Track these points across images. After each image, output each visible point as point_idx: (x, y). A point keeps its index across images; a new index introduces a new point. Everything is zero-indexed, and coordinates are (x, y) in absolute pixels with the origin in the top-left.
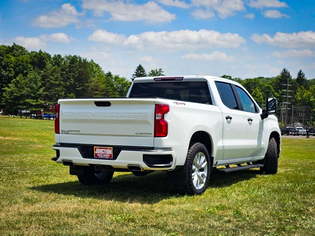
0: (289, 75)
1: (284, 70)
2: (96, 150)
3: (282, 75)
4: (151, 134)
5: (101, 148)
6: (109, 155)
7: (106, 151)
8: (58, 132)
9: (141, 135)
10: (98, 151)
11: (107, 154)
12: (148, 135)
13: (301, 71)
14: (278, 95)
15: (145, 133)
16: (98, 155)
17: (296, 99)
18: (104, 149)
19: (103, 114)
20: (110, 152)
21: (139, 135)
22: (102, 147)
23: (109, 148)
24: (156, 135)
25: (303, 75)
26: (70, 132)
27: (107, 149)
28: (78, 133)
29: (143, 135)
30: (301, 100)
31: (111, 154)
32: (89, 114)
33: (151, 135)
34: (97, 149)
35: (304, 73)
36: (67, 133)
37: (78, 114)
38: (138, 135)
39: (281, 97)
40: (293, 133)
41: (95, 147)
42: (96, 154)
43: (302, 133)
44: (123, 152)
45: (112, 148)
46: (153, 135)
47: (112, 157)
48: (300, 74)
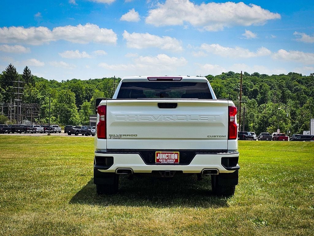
0: (16, 72)
1: (10, 66)
2: (157, 156)
3: (8, 71)
4: (225, 136)
5: (164, 153)
6: (175, 160)
7: (170, 155)
8: (104, 137)
9: (213, 138)
10: (160, 157)
11: (172, 159)
12: (222, 138)
13: (27, 67)
14: (5, 92)
15: (218, 136)
16: (160, 160)
17: (23, 97)
18: (168, 153)
19: (169, 116)
20: (175, 156)
21: (212, 138)
22: (166, 152)
23: (174, 152)
24: (230, 138)
25: (29, 72)
26: (122, 137)
27: (172, 153)
28: (134, 137)
29: (216, 137)
30: (29, 98)
31: (177, 158)
32: (150, 116)
33: (224, 138)
34: (159, 154)
35: (30, 69)
36: (119, 137)
37: (135, 116)
38: (210, 138)
39: (8, 94)
40: (31, 131)
41: (156, 152)
42: (158, 160)
43: (40, 131)
44: (197, 156)
45: (179, 152)
46: (227, 137)
47: (179, 162)
48: (26, 70)
